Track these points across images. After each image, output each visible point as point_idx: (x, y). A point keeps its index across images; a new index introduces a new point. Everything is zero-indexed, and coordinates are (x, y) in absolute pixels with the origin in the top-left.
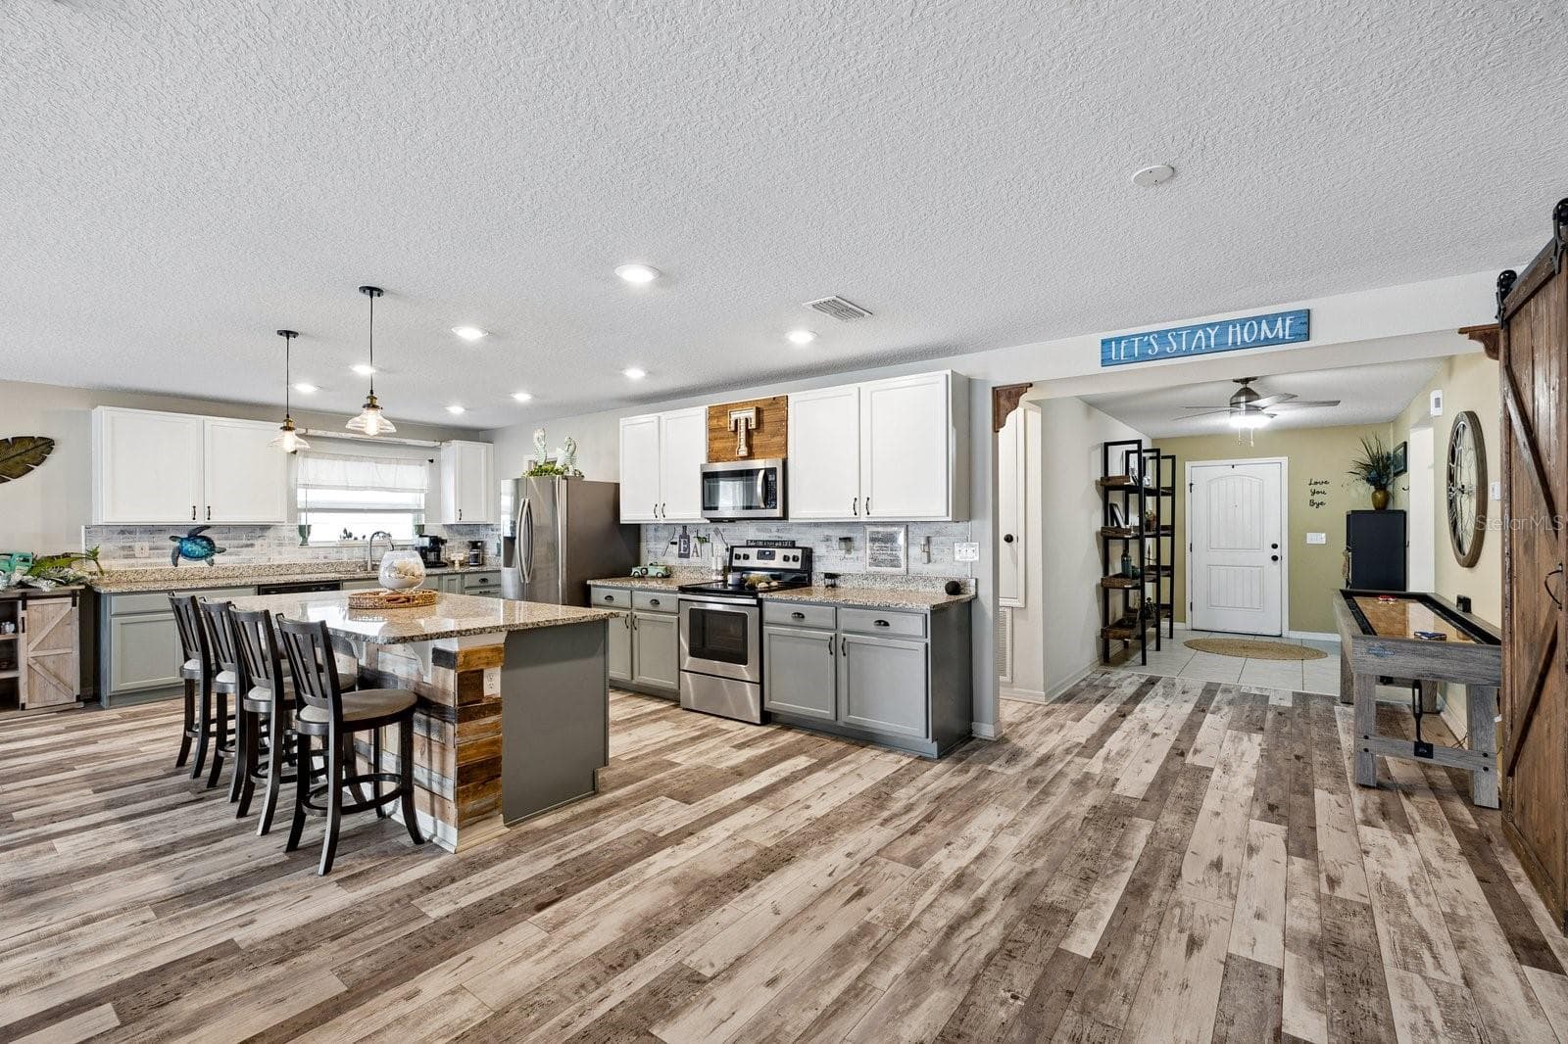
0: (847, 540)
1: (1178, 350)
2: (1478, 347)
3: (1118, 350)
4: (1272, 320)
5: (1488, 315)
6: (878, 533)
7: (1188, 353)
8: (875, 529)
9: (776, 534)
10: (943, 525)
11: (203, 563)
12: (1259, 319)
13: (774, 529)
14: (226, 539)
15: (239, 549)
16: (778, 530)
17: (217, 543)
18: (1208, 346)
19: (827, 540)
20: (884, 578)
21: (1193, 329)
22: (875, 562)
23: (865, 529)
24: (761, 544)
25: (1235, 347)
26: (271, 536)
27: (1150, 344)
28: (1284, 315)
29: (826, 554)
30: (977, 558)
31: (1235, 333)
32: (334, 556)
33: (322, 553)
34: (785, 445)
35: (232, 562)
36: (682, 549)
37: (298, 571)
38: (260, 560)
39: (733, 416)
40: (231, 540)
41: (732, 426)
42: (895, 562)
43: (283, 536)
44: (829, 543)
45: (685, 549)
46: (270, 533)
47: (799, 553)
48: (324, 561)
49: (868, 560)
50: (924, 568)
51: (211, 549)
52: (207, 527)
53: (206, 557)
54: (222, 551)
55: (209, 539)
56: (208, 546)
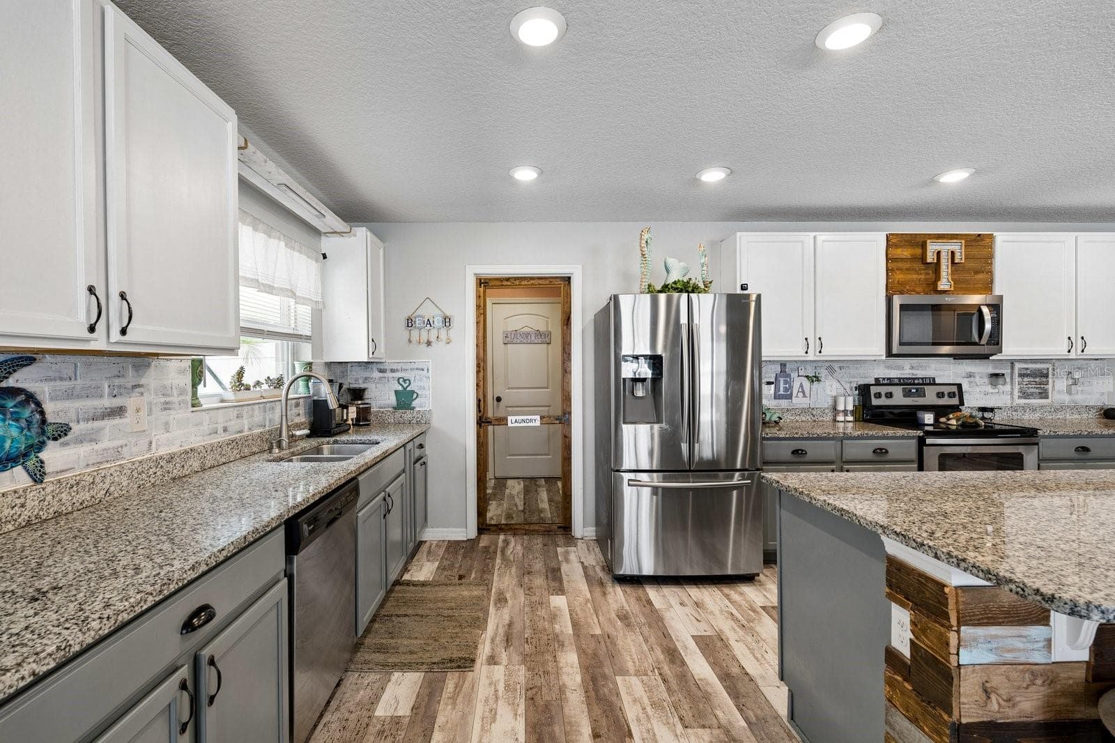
0: (998, 376)
6: (1027, 369)
8: (1025, 366)
9: (911, 371)
10: (1085, 363)
13: (907, 367)
14: (69, 395)
15: (100, 423)
16: (912, 368)
17: (54, 411)
19: (970, 376)
20: (1033, 409)
22: (1025, 395)
23: (1012, 368)
24: (896, 381)
26: (152, 386)
29: (970, 389)
30: (1111, 390)
32: (234, 425)
33: (221, 418)
34: (992, 282)
35: (83, 464)
36: (782, 389)
37: (197, 465)
38: (136, 453)
39: (932, 248)
40: (79, 397)
41: (931, 258)
42: (1044, 394)
43: (168, 383)
44: (972, 379)
45: (786, 390)
46: (151, 378)
47: (955, 389)
48: (227, 437)
49: (1016, 393)
50: (1066, 399)
51: (35, 429)
52: (25, 359)
53: (25, 455)
54: (62, 432)
55: (30, 398)
56: (29, 423)
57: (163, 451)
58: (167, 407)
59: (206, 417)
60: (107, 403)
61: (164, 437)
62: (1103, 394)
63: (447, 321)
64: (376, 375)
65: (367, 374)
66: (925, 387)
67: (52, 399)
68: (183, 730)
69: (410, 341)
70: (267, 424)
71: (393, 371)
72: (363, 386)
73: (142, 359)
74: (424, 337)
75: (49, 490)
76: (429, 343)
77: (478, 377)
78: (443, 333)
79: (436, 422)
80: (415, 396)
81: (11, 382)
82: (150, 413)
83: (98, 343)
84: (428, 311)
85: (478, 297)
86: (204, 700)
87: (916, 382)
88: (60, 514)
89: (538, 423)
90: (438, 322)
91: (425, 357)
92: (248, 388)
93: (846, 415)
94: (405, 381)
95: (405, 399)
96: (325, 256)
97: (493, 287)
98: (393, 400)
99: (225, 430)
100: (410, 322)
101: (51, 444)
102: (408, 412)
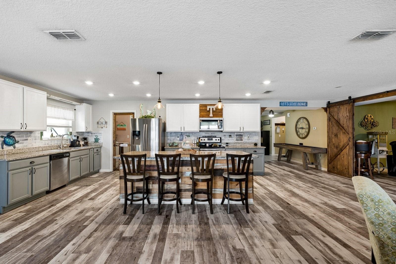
0: (230, 136)
1: (291, 105)
2: (323, 110)
3: (282, 104)
4: (303, 103)
5: (325, 106)
6: (238, 134)
7: (292, 106)
8: (237, 133)
9: (211, 134)
10: (251, 133)
11: (12, 148)
12: (302, 102)
14: (19, 137)
15: (24, 141)
17: (17, 139)
18: (295, 105)
20: (239, 143)
21: (293, 102)
22: (237, 140)
23: (234, 133)
24: (207, 137)
25: (299, 106)
26: (33, 136)
27: (287, 104)
28: (305, 102)
29: (224, 139)
30: (258, 139)
31: (299, 104)
32: (50, 143)
33: (47, 142)
34: (222, 115)
35: (21, 147)
36: (181, 138)
37: (41, 149)
38: (30, 146)
39: (208, 107)
40: (21, 137)
41: (208, 109)
42: (242, 140)
43: (36, 136)
44: (225, 136)
45: (182, 138)
46: (32, 135)
47: (219, 139)
48: (48, 145)
49: (235, 140)
50: (247, 141)
51: (14, 141)
52: (13, 132)
53: (13, 145)
54: (18, 142)
55: (14, 137)
56: (13, 140)
57: (35, 146)
58: (35, 139)
59: (43, 142)
60: (25, 138)
61: (35, 144)
62: (256, 140)
63: (106, 123)
64: (90, 135)
65: (89, 135)
66: (213, 138)
67: (17, 137)
68: (30, 174)
69: (98, 127)
70: (58, 144)
71: (94, 134)
72: (87, 137)
73: (31, 132)
74: (101, 126)
75: (16, 150)
76: (102, 128)
77: (114, 135)
78: (105, 126)
79: (103, 145)
80: (99, 139)
81: (11, 135)
82: (32, 140)
83: (22, 130)
84: (102, 120)
85: (114, 117)
86: (33, 173)
87: (212, 137)
88: (17, 153)
89: (127, 146)
90: (104, 123)
91: (101, 131)
92: (54, 137)
93: (195, 144)
94: (97, 136)
95: (97, 140)
96: (75, 110)
97: (117, 115)
98: (94, 140)
99: (48, 144)
100: (98, 123)
101: (16, 143)
102: (97, 143)
